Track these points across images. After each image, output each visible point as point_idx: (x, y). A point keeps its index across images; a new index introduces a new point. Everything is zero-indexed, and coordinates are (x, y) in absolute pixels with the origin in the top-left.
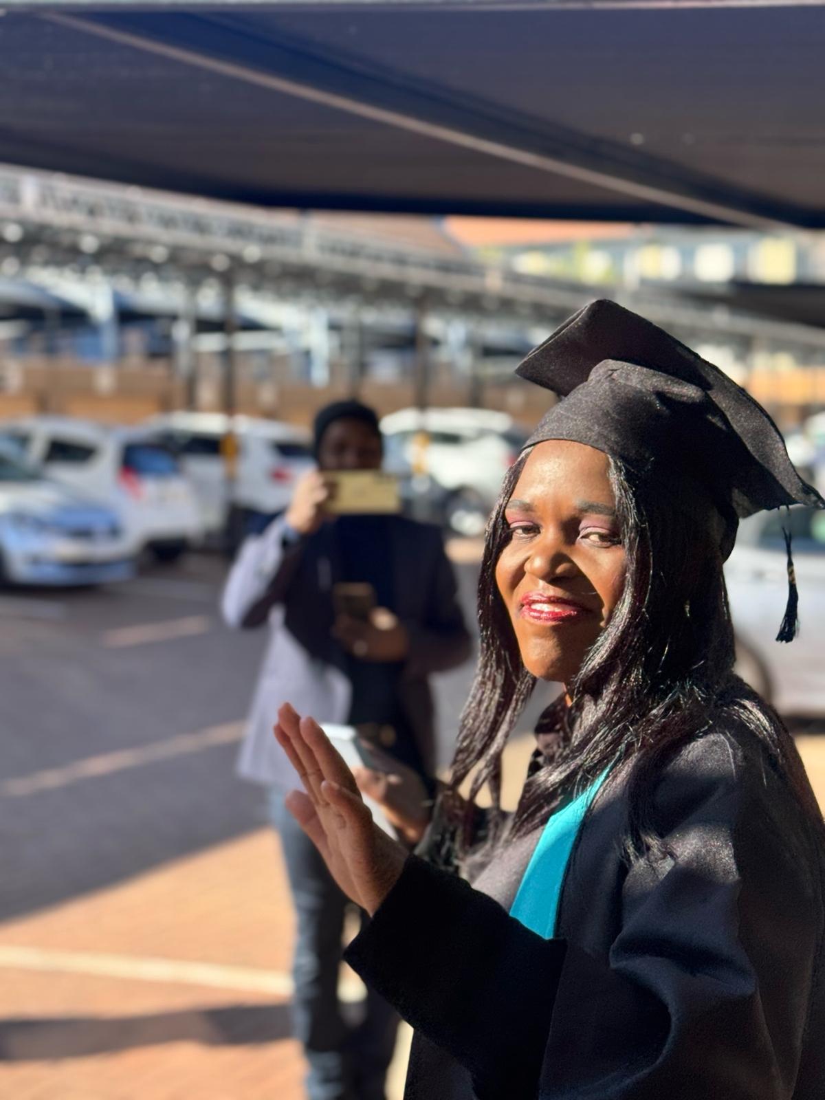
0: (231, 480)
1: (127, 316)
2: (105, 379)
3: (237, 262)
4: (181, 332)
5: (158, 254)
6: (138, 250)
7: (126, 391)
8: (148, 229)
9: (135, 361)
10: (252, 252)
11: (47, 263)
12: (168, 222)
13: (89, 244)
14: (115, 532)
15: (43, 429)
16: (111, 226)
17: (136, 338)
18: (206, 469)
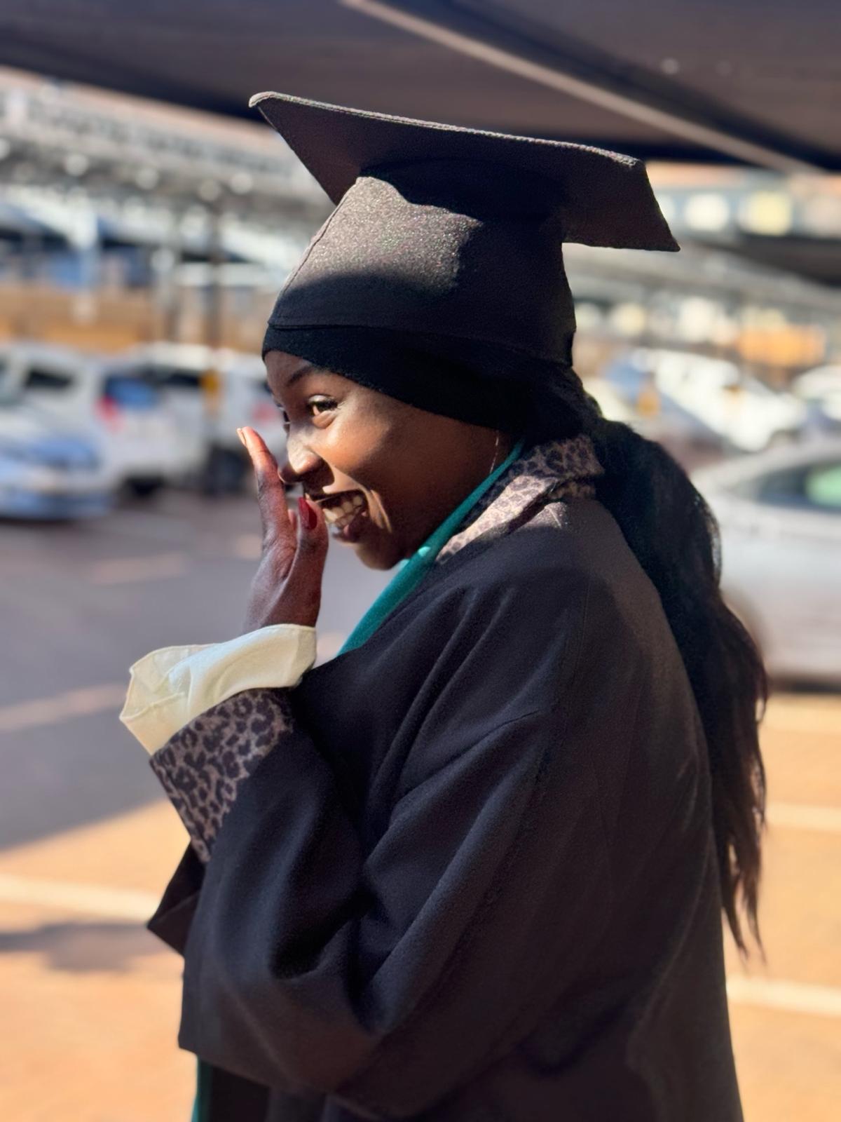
0: (212, 416)
1: (110, 243)
2: (84, 306)
3: (227, 190)
4: (164, 263)
5: (146, 177)
6: (124, 173)
7: (105, 322)
8: (137, 151)
9: (114, 291)
10: (242, 180)
11: (31, 183)
12: (158, 144)
13: (76, 163)
14: (92, 463)
15: (22, 356)
16: (100, 146)
17: (115, 267)
18: (186, 405)
